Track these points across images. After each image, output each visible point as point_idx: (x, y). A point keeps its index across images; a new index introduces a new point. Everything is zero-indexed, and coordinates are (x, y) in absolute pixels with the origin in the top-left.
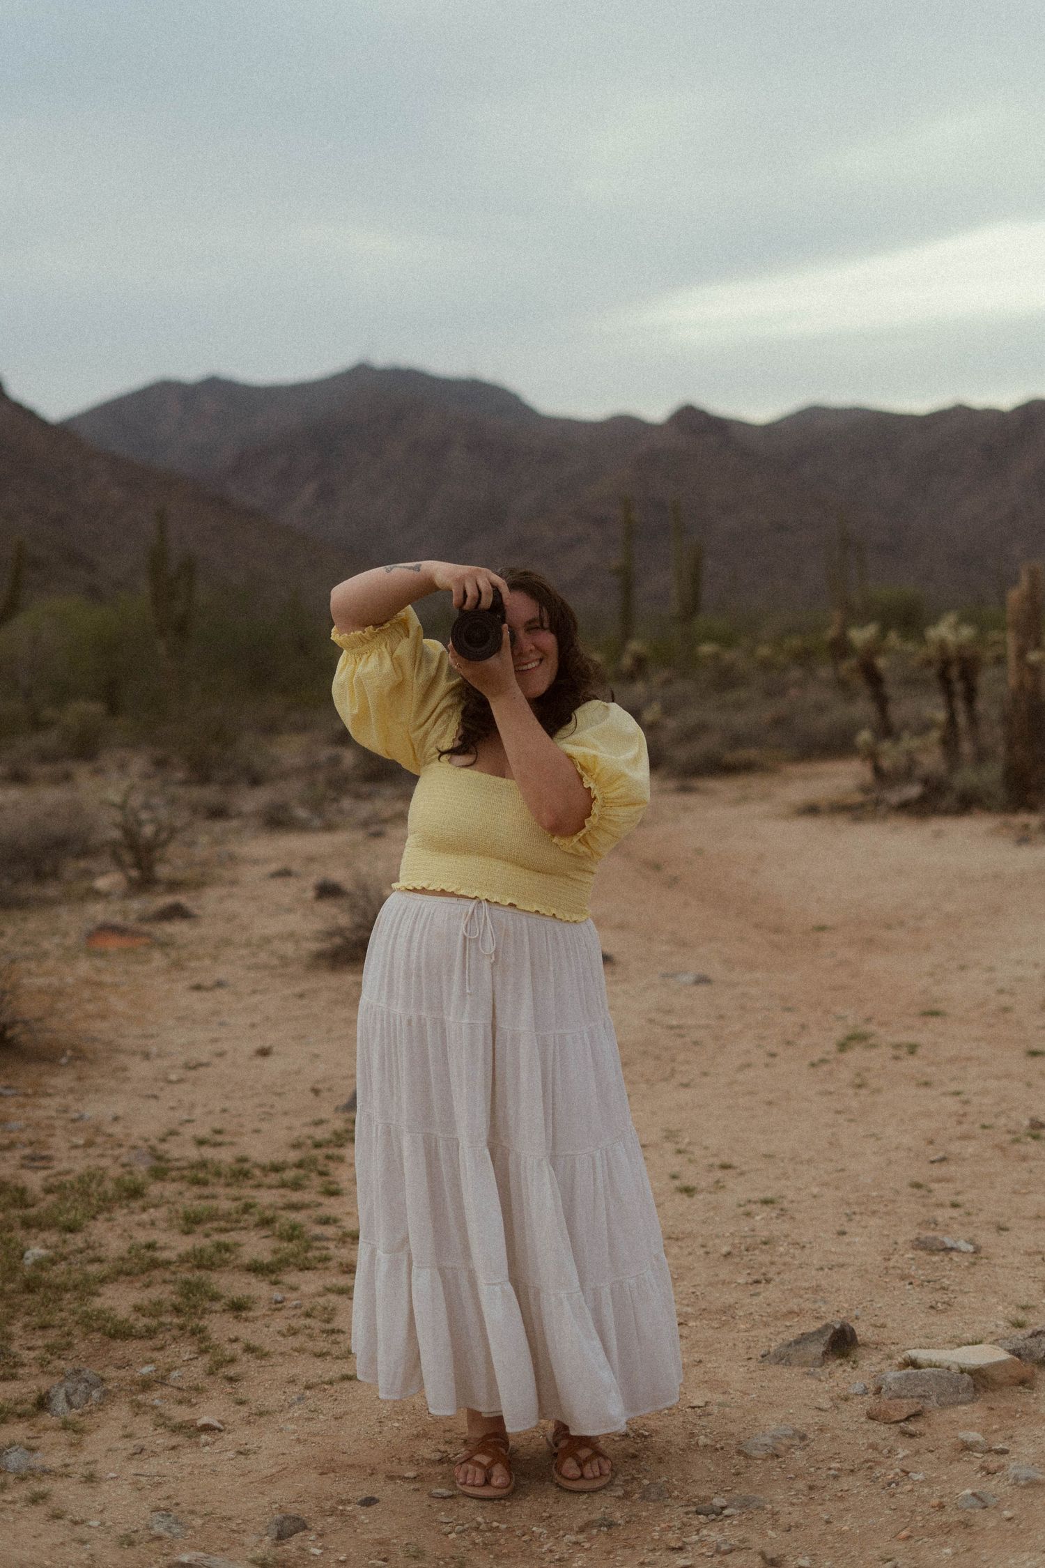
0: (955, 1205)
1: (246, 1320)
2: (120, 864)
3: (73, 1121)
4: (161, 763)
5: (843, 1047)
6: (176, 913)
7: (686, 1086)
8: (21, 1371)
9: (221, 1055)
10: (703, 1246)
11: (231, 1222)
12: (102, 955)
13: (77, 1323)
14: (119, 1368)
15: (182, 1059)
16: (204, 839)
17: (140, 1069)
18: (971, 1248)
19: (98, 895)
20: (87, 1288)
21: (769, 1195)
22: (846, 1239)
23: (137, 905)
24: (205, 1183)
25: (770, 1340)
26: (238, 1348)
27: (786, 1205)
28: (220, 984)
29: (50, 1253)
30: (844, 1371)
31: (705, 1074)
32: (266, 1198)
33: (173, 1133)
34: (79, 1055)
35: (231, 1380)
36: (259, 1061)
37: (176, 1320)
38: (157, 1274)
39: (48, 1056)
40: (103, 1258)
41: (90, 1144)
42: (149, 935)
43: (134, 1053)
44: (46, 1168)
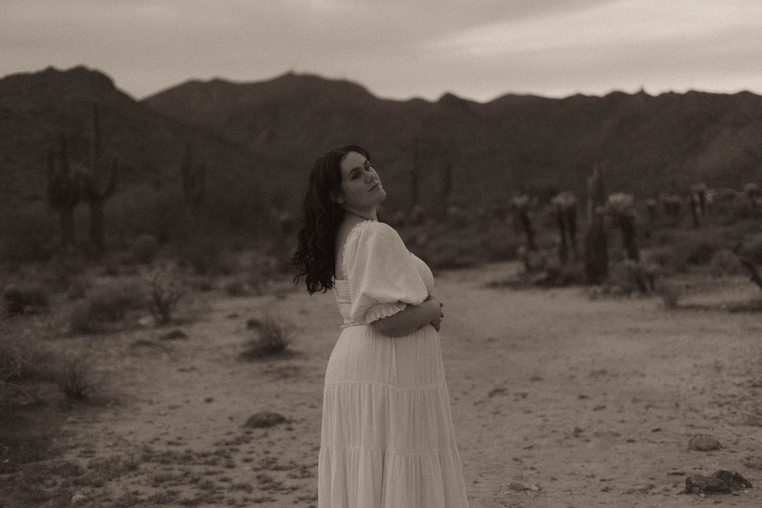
0: (533, 469)
2: (152, 312)
3: (109, 434)
5: (492, 394)
6: (177, 335)
9: (188, 402)
11: (179, 481)
12: (137, 355)
15: (168, 405)
17: (146, 409)
18: (537, 488)
19: (139, 327)
22: (477, 485)
23: (160, 332)
24: (167, 463)
28: (193, 369)
29: (86, 497)
32: (197, 469)
33: (157, 439)
34: (117, 403)
36: (205, 405)
39: (102, 403)
40: (111, 499)
41: (115, 445)
42: (162, 346)
43: (144, 401)
44: (91, 457)
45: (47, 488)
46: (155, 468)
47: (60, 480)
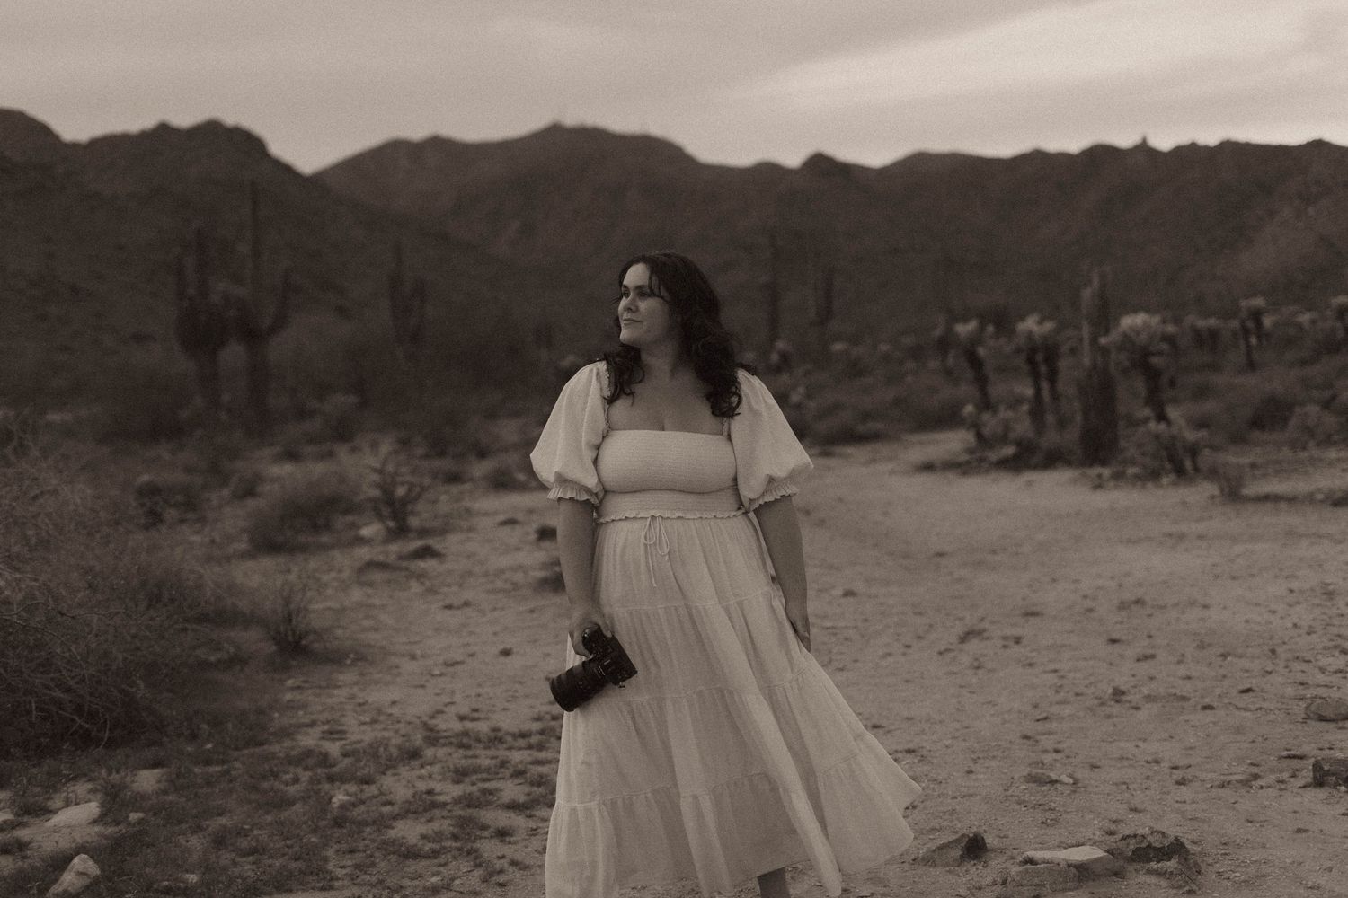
0: (1057, 751)
1: (510, 843)
2: (380, 517)
3: (360, 705)
4: (404, 443)
5: (964, 638)
6: (426, 553)
7: (842, 670)
8: (336, 884)
9: (472, 655)
11: (491, 774)
12: (370, 584)
13: (378, 848)
14: (412, 879)
15: (441, 660)
16: (443, 498)
17: (408, 666)
18: (1071, 781)
19: (361, 541)
20: (382, 823)
21: (911, 746)
22: (973, 776)
23: (394, 548)
24: (469, 747)
25: (918, 849)
26: (505, 863)
27: (925, 753)
28: (467, 604)
29: (353, 799)
30: (977, 869)
31: (856, 661)
32: (517, 757)
33: (440, 712)
34: (361, 658)
35: (501, 885)
36: (502, 659)
37: (454, 844)
38: (436, 812)
39: (336, 658)
40: (394, 801)
41: (374, 721)
42: (407, 569)
43: (403, 655)
44: (342, 739)
45: (287, 785)
46: (450, 754)
47: (305, 776)
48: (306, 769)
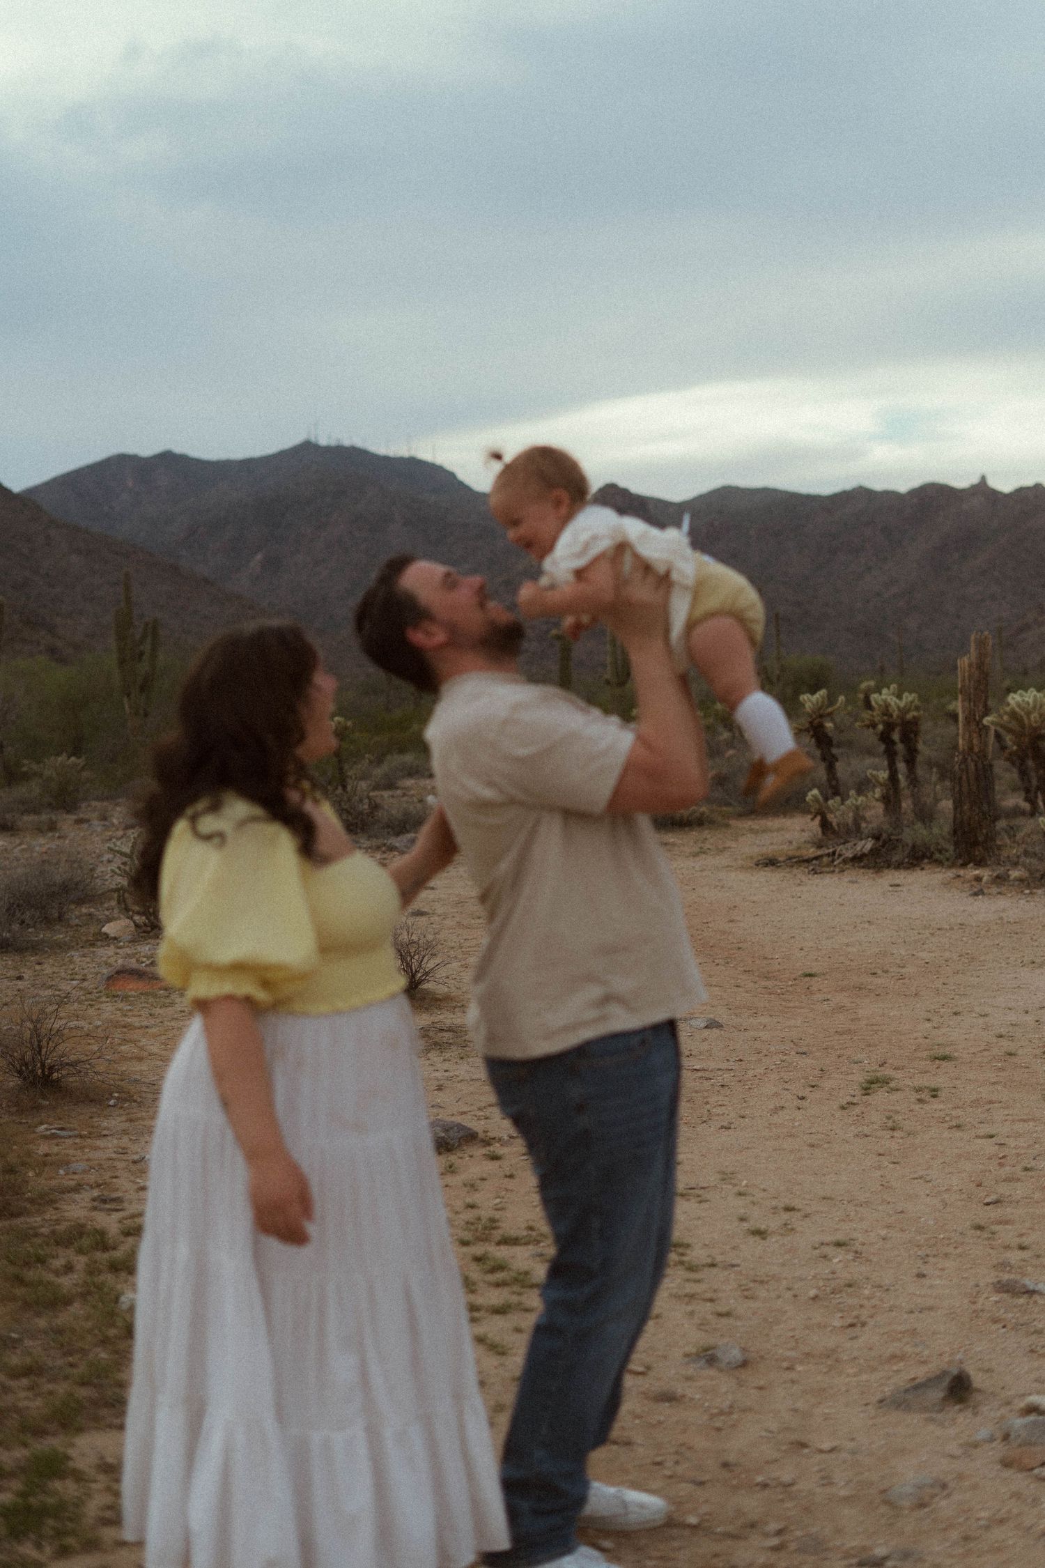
0: (1022, 1248)
5: (867, 1090)
7: (727, 1128)
10: (789, 1289)
12: (124, 997)
21: (839, 1237)
22: (926, 1282)
27: (858, 1247)
31: (742, 1117)
39: (97, 1097)
44: (120, 1210)
48: (80, 1251)
